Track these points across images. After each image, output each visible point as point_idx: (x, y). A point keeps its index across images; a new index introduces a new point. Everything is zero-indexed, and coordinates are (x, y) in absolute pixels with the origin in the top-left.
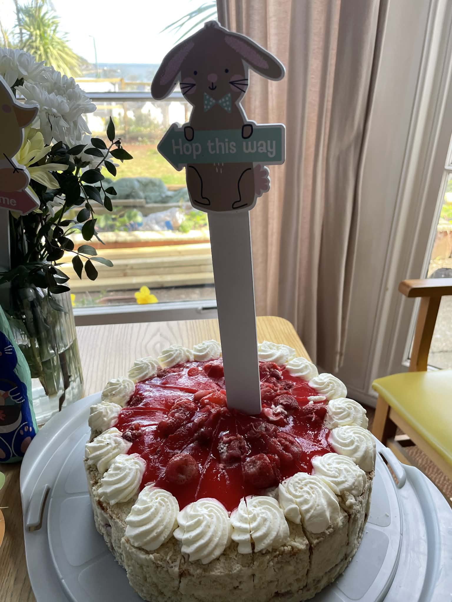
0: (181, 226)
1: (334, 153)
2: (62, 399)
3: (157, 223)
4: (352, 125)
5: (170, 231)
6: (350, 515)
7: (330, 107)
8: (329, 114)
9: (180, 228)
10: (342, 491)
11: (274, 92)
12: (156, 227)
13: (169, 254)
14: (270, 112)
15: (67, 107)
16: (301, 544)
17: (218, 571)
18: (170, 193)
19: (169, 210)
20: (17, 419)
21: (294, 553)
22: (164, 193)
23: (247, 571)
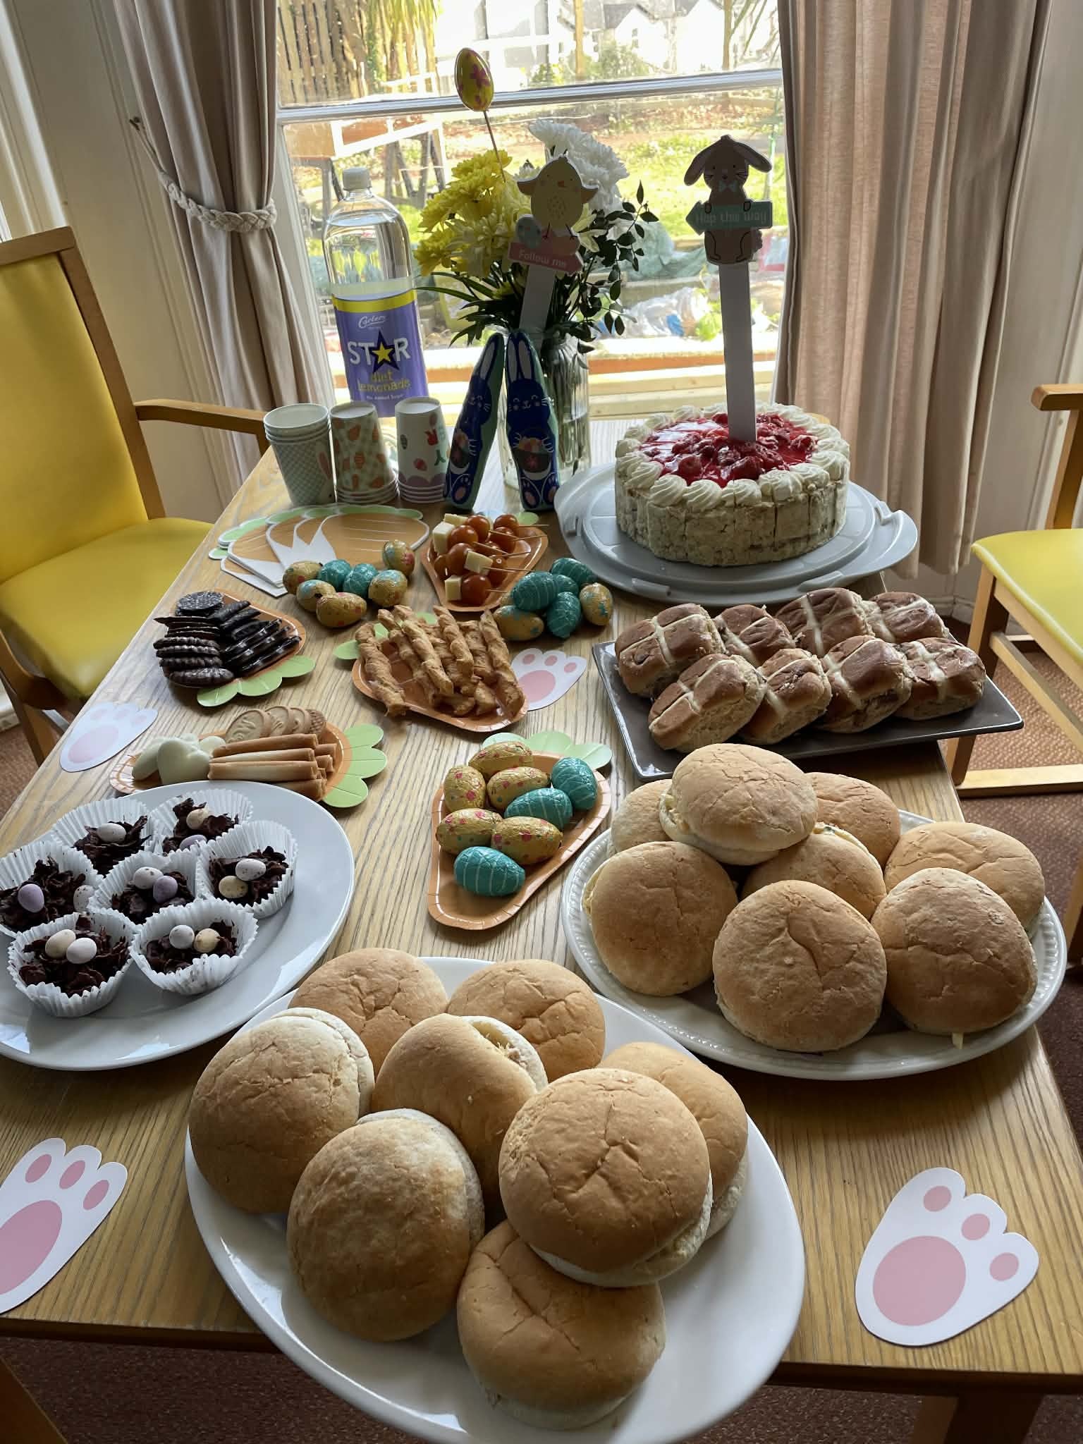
0: (699, 325)
1: (965, 173)
2: (576, 467)
3: (652, 320)
4: (998, 126)
5: (677, 338)
6: (810, 497)
7: (958, 96)
8: (957, 109)
9: (698, 332)
10: (806, 480)
11: (867, 72)
12: (649, 330)
13: (672, 385)
14: (858, 107)
15: (607, 177)
16: (769, 504)
17: (711, 515)
18: (679, 256)
19: (676, 293)
20: (547, 468)
21: (764, 510)
22: (669, 255)
23: (730, 516)
